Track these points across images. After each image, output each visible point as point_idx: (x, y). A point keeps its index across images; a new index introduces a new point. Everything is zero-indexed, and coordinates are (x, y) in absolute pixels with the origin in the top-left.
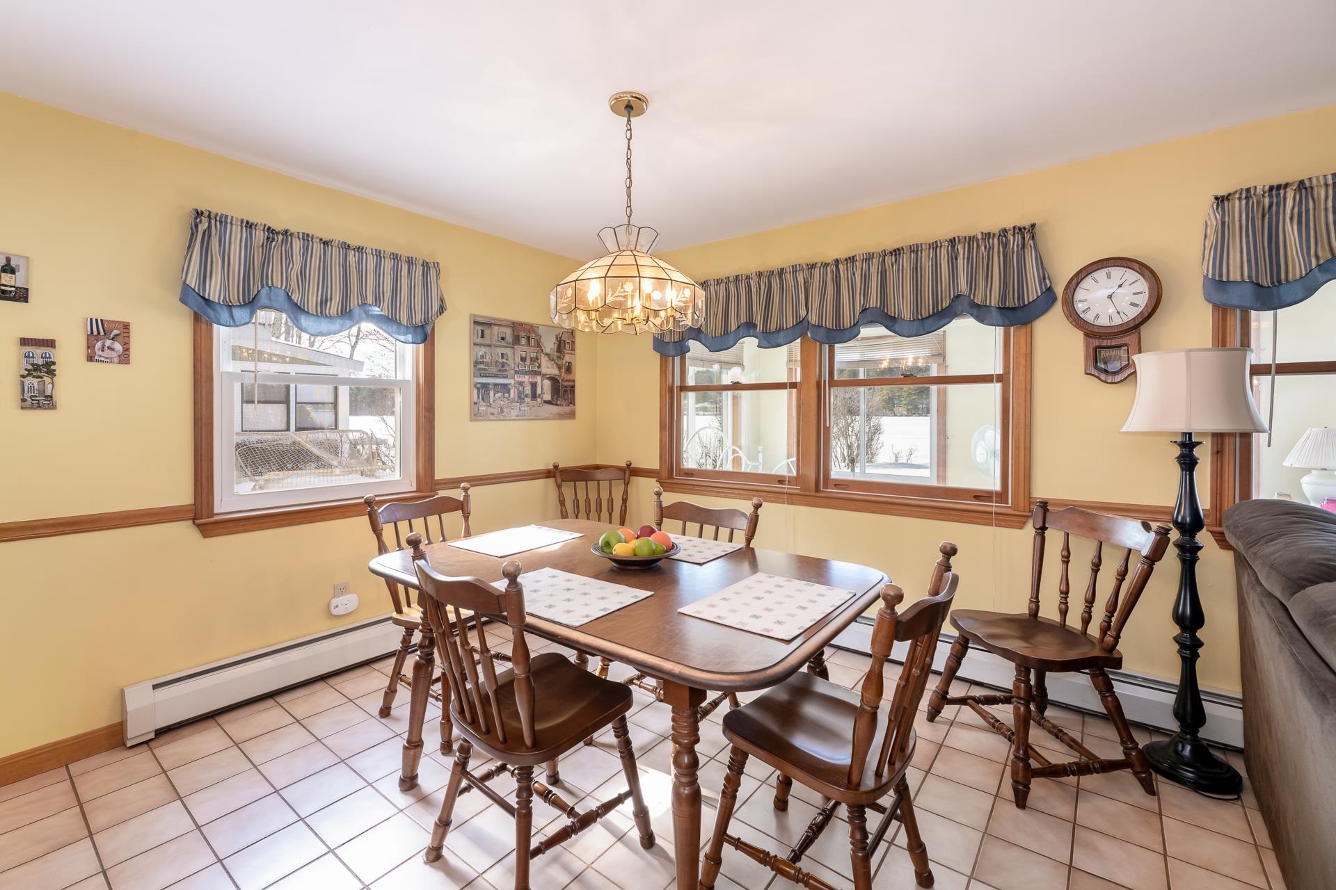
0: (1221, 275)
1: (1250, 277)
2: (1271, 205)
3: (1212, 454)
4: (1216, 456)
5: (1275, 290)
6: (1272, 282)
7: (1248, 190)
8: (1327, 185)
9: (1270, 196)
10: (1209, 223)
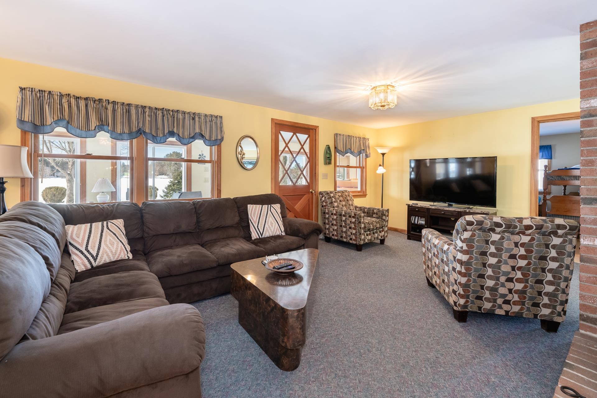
0: (21, 118)
1: (31, 121)
2: (40, 97)
3: (21, 186)
4: (22, 188)
5: (42, 127)
6: (41, 124)
7: (32, 89)
8: (58, 95)
9: (40, 93)
10: (18, 97)
